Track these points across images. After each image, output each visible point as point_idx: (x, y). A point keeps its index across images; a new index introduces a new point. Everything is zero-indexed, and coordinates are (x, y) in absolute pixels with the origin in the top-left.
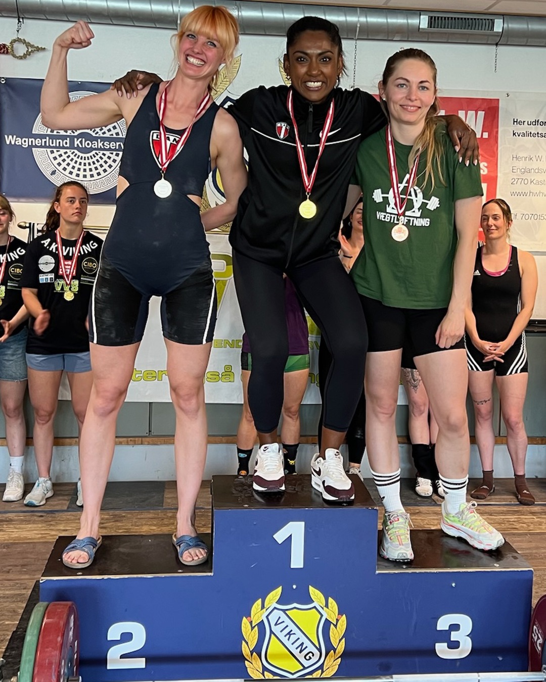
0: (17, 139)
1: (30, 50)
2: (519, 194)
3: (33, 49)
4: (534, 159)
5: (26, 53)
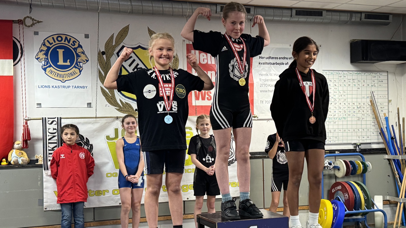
2: (264, 91)
4: (269, 75)
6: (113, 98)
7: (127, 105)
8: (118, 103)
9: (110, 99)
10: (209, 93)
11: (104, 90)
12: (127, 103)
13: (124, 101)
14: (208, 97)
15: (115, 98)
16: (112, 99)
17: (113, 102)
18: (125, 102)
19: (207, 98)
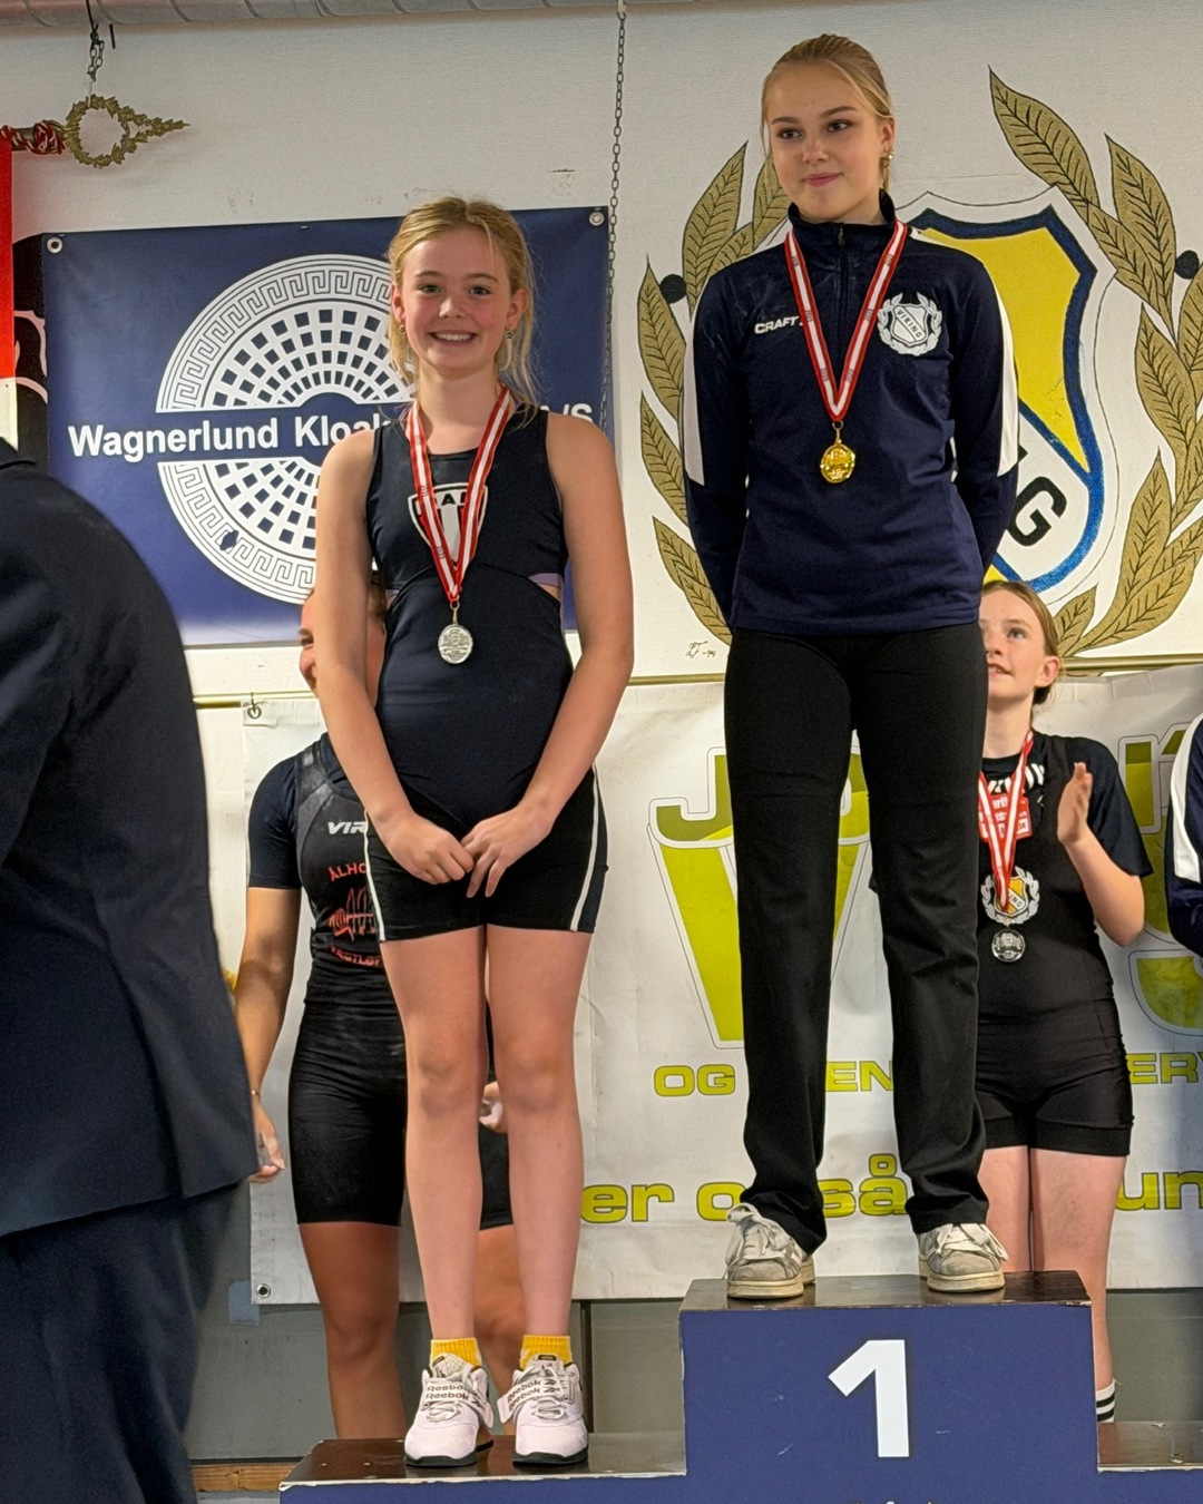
0: (107, 437)
1: (132, 135)
3: (143, 129)
5: (119, 145)
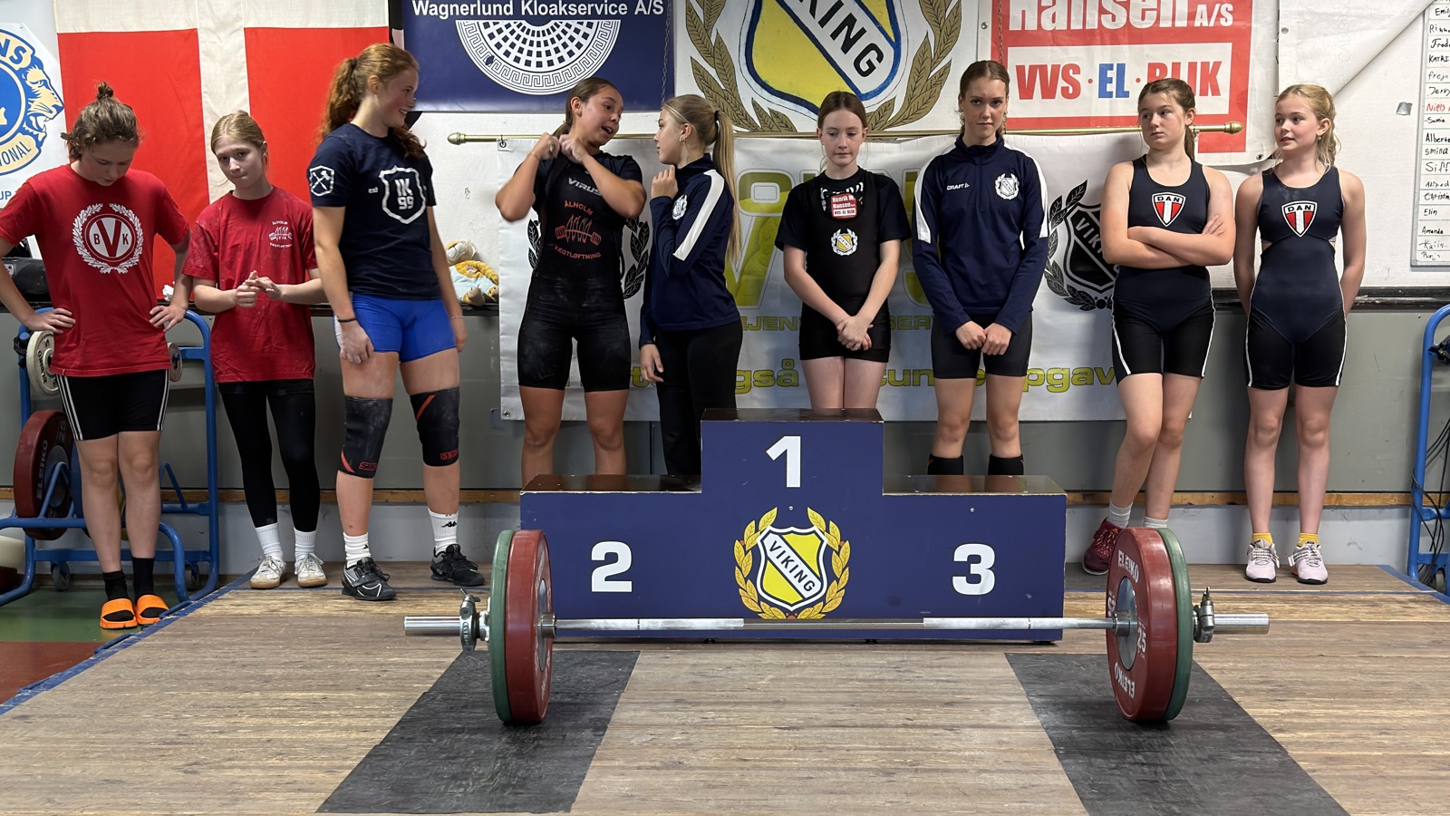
6: (730, 96)
7: (775, 119)
8: (747, 113)
9: (722, 99)
10: (1071, 71)
11: (701, 70)
12: (776, 114)
13: (765, 106)
14: (1066, 85)
15: (737, 98)
16: (726, 98)
17: (730, 109)
18: (771, 111)
19: (1063, 88)
